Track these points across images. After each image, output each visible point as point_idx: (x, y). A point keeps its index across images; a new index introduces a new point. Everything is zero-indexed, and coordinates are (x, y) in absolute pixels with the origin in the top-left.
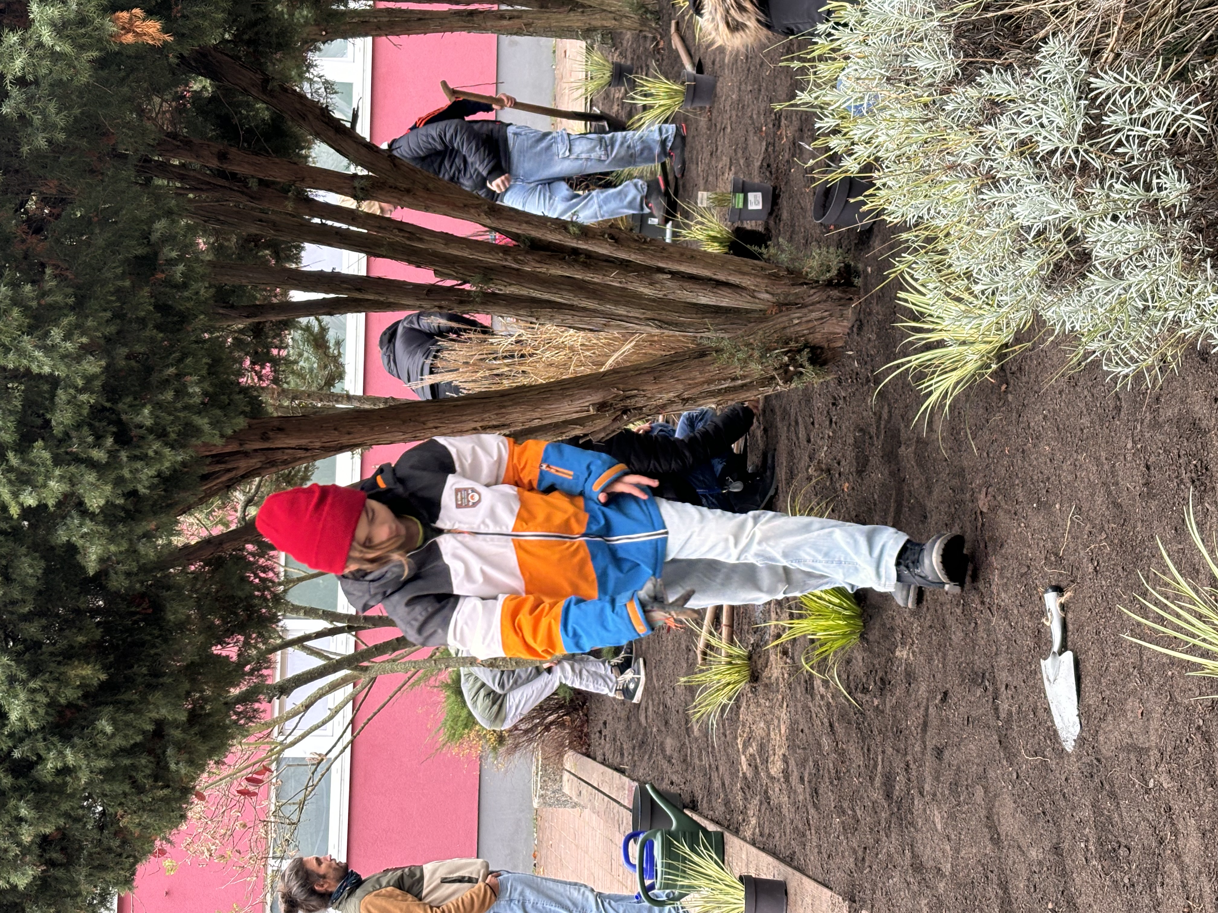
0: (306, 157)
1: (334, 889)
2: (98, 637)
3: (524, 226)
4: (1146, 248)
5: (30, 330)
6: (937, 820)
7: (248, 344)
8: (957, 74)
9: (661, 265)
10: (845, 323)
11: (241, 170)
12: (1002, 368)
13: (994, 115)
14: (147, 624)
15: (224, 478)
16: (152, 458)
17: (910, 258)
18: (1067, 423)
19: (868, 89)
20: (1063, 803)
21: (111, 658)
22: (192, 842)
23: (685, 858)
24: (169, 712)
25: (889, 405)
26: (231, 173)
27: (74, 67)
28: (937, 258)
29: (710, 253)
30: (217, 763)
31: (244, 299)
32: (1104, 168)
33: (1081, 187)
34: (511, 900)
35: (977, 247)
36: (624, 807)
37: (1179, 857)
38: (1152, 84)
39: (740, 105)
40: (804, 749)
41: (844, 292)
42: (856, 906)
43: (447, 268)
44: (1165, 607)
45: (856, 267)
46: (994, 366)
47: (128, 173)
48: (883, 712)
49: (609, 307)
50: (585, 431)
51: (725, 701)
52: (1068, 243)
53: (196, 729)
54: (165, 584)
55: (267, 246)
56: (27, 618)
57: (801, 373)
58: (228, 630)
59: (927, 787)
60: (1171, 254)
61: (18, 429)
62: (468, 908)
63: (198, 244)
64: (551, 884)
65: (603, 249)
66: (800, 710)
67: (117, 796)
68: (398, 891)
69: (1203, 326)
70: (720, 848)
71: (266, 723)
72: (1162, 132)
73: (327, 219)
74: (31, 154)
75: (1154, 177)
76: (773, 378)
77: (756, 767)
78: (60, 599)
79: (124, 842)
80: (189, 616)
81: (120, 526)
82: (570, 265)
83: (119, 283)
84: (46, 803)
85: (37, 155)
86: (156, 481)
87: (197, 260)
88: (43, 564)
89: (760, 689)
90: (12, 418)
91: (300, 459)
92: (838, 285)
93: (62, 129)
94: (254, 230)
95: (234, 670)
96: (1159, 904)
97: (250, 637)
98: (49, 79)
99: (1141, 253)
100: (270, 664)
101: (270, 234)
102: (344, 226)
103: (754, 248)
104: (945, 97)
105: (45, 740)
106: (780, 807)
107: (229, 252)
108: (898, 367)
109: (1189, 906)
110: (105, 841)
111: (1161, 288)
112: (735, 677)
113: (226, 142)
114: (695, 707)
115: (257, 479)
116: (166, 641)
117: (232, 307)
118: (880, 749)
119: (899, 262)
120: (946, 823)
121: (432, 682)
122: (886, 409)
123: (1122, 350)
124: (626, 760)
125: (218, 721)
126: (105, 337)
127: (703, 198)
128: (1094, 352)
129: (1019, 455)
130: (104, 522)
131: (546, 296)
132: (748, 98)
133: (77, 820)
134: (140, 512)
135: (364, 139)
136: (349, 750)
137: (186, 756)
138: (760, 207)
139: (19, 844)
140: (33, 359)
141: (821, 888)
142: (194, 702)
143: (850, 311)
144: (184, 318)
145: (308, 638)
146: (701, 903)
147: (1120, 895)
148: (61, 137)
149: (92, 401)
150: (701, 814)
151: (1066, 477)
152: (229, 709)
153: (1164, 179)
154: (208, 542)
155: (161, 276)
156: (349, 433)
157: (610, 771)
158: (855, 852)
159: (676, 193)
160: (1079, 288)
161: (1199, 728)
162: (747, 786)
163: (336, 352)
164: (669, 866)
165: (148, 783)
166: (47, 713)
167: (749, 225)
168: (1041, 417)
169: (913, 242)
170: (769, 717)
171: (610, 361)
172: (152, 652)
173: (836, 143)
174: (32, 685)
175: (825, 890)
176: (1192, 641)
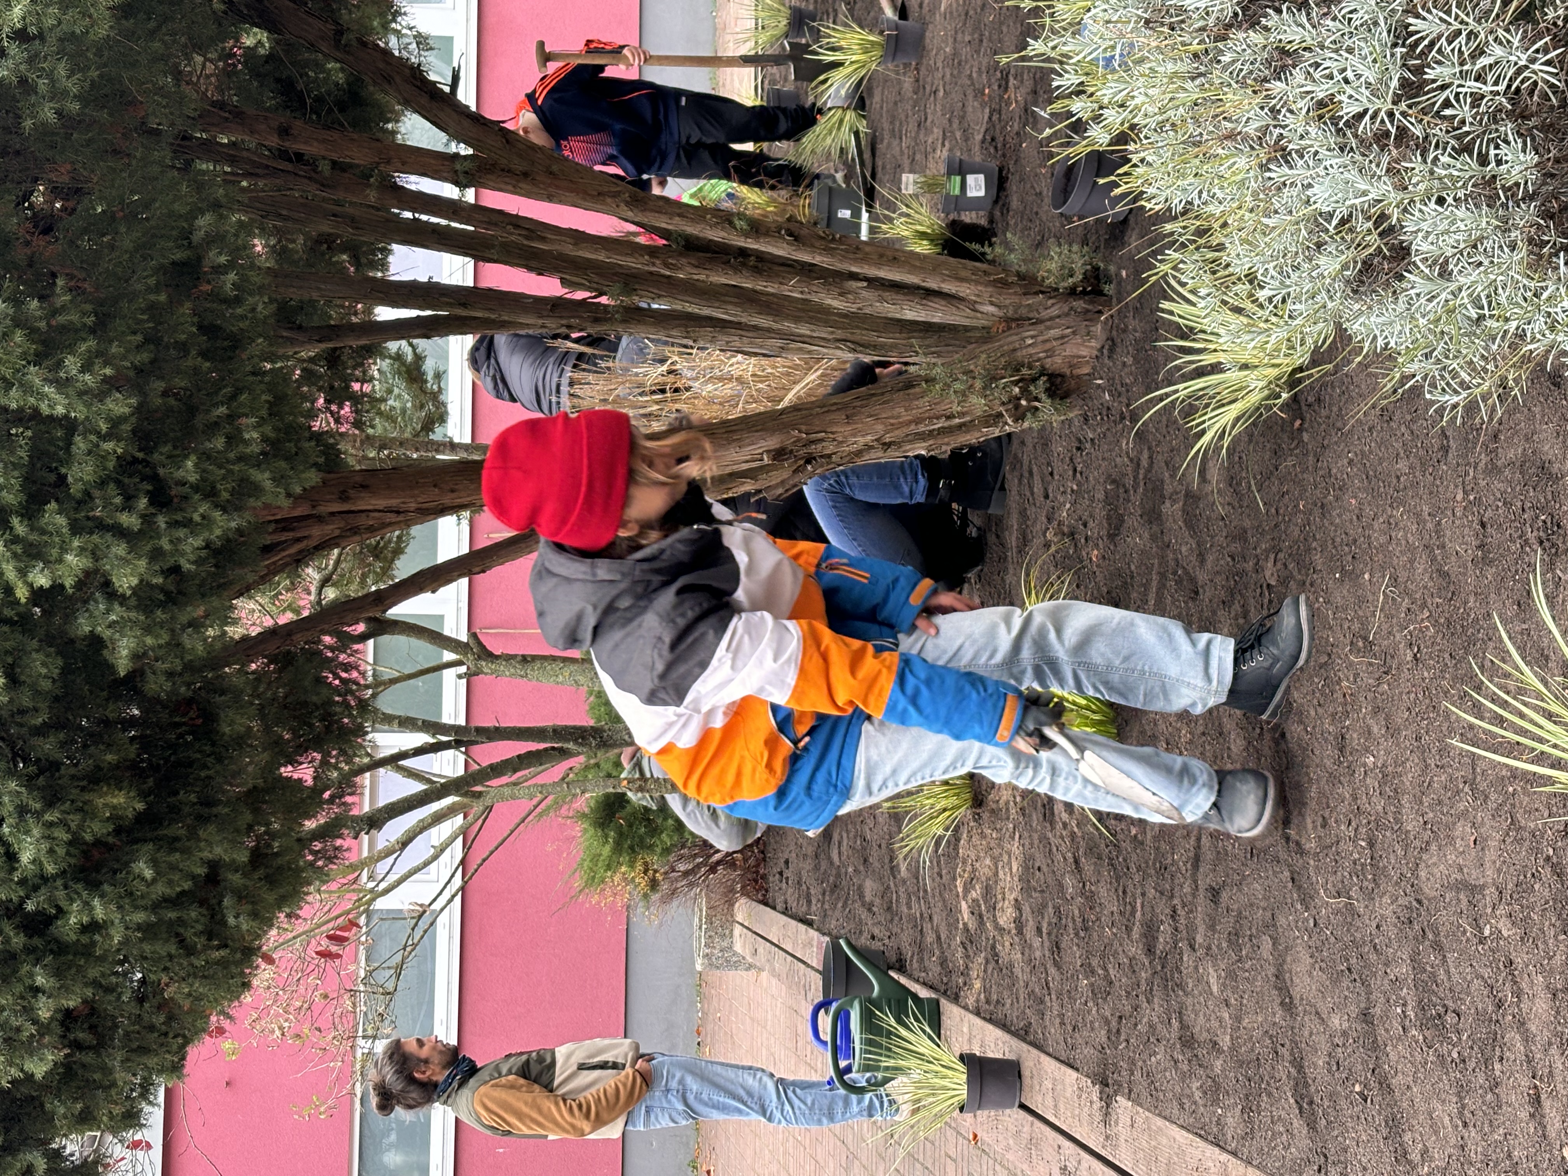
0: (394, 133)
1: (440, 1078)
2: (132, 756)
3: (677, 219)
4: (1481, 239)
5: (38, 360)
6: (1213, 980)
7: (321, 377)
8: (1236, 14)
9: (854, 269)
10: (1093, 343)
11: (310, 149)
12: (1295, 399)
13: (1284, 68)
14: (195, 739)
15: (293, 550)
16: (198, 524)
17: (1176, 255)
18: (1379, 469)
19: (1122, 36)
20: (1373, 957)
21: (151, 782)
22: (259, 1018)
23: (890, 1033)
24: (226, 851)
25: (1149, 448)
26: (295, 154)
27: (90, 16)
28: (1210, 255)
29: (918, 254)
30: (289, 916)
31: (315, 318)
32: (1426, 138)
33: (1397, 161)
34: (668, 1091)
35: (1262, 241)
36: (812, 968)
37: (1523, 1024)
38: (1489, 25)
39: (955, 61)
40: (1042, 891)
41: (1091, 302)
42: (1110, 1090)
43: (577, 276)
44: (1505, 705)
45: (1105, 270)
46: (1284, 395)
47: (163, 154)
48: (1142, 843)
49: (788, 325)
50: (757, 486)
51: (940, 832)
52: (1380, 235)
53: (261, 872)
54: (218, 688)
55: (344, 249)
56: (40, 731)
57: (1037, 409)
58: (300, 746)
59: (1199, 939)
60: (1513, 247)
61: (24, 488)
62: (612, 1100)
63: (254, 246)
64: (719, 1069)
65: (780, 249)
66: (1036, 842)
67: (161, 958)
68: (522, 1081)
69: (1554, 340)
70: (935, 1020)
71: (351, 865)
72: (1501, 88)
73: (421, 213)
74: (36, 129)
75: (1492, 146)
76: (1000, 415)
77: (981, 916)
78: (83, 706)
79: (171, 1018)
80: (250, 728)
81: (159, 613)
82: (736, 270)
83: (152, 297)
84: (70, 968)
85: (43, 130)
86: (204, 553)
87: (252, 266)
88: (60, 662)
89: (985, 816)
90: (16, 473)
91: (390, 524)
92: (1084, 293)
93: (75, 96)
94: (326, 227)
95: (309, 797)
96: (1497, 1085)
97: (329, 754)
98: (58, 32)
99: (1475, 246)
100: (355, 790)
101: (347, 233)
102: (443, 222)
103: (975, 247)
104: (1220, 45)
105: (66, 887)
106: (1011, 966)
107: (296, 257)
108: (1161, 399)
109: (1536, 1087)
110: (146, 1017)
111: (1500, 291)
112: (953, 801)
113: (288, 112)
114: (902, 839)
115: (336, 551)
116: (220, 760)
117: (300, 327)
118: (1139, 891)
119: (1161, 261)
120: (1224, 985)
121: (564, 811)
122: (1145, 455)
123: (1450, 372)
124: (814, 908)
125: (289, 862)
126: (135, 368)
127: (909, 182)
128: (1414, 376)
129: (1317, 511)
130: (137, 608)
131: (706, 312)
132: (965, 51)
133: (109, 990)
134: (184, 595)
135: (467, 107)
136: (458, 899)
137: (249, 907)
138: (982, 193)
139: (35, 1021)
140: (42, 396)
141: (1064, 1068)
142: (258, 838)
143: (1099, 326)
144: (236, 342)
145: (404, 755)
146: (912, 1089)
147: (1447, 1074)
148: (75, 107)
149: (120, 451)
150: (910, 977)
151: (1377, 539)
152: (304, 847)
153: (1504, 149)
154: (272, 633)
155: (206, 288)
156: (453, 491)
157: (794, 923)
158: (1107, 1022)
159: (873, 176)
160: (1394, 292)
161: (1548, 859)
162: (970, 940)
163: (435, 387)
164: (869, 1042)
165: (200, 942)
166: (68, 853)
167: (968, 217)
168: (1345, 461)
169: (1180, 235)
170: (996, 852)
171: (790, 396)
172: (203, 774)
173: (1079, 107)
174: (48, 817)
175: (1070, 1071)
176: (1540, 747)
